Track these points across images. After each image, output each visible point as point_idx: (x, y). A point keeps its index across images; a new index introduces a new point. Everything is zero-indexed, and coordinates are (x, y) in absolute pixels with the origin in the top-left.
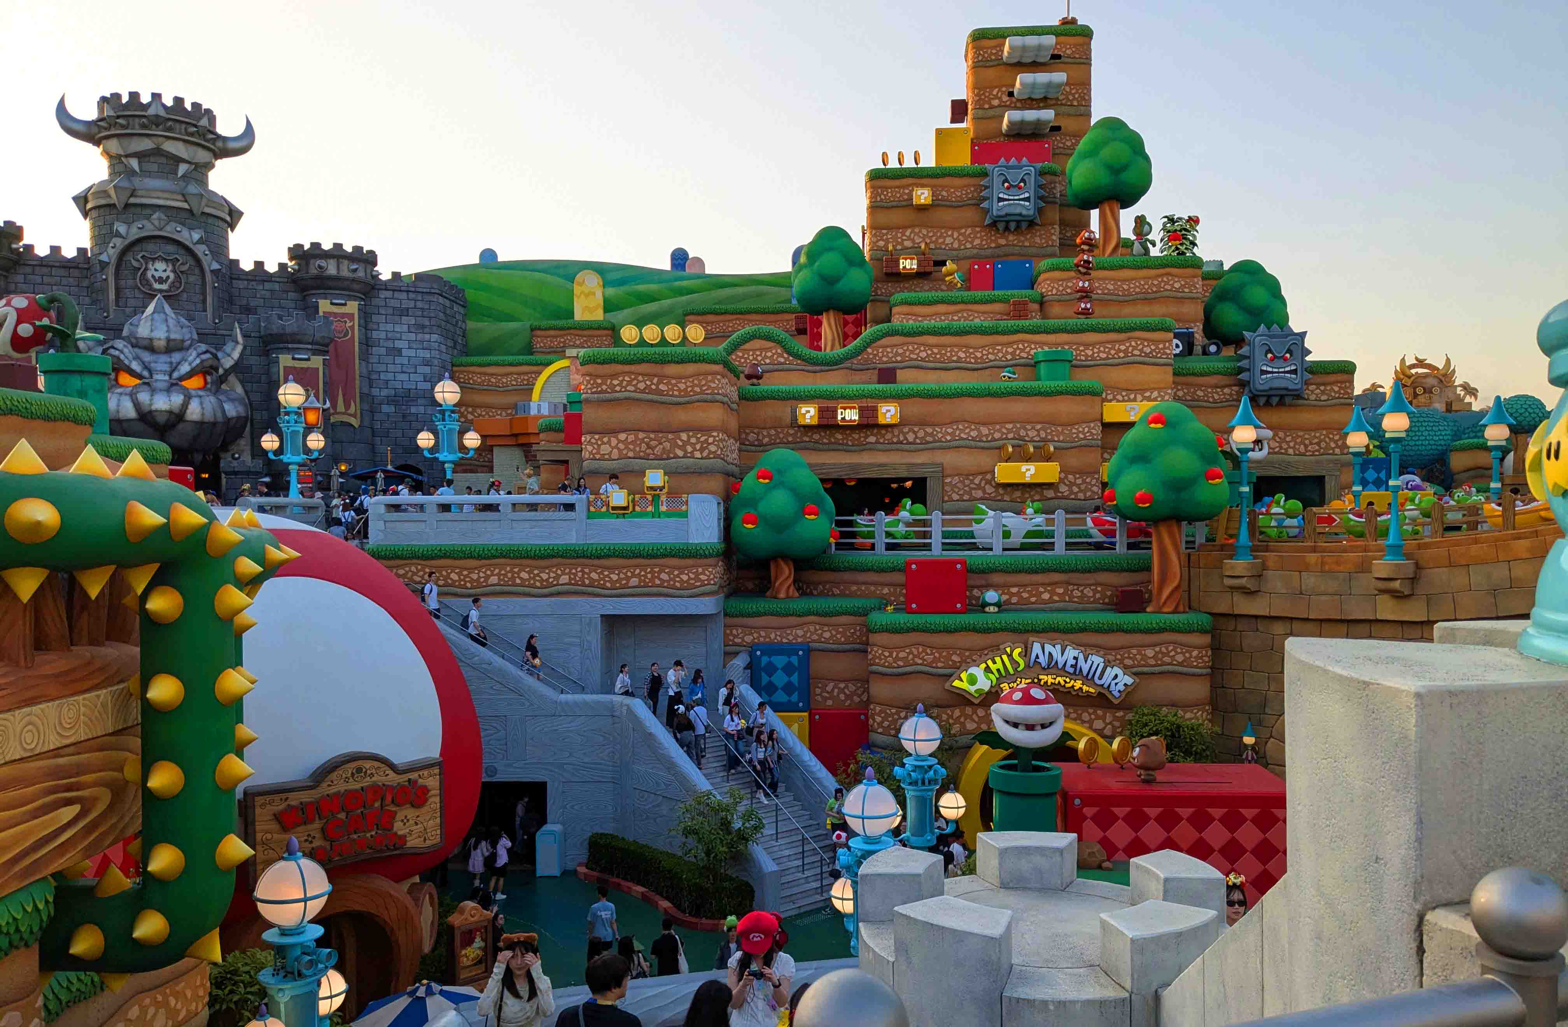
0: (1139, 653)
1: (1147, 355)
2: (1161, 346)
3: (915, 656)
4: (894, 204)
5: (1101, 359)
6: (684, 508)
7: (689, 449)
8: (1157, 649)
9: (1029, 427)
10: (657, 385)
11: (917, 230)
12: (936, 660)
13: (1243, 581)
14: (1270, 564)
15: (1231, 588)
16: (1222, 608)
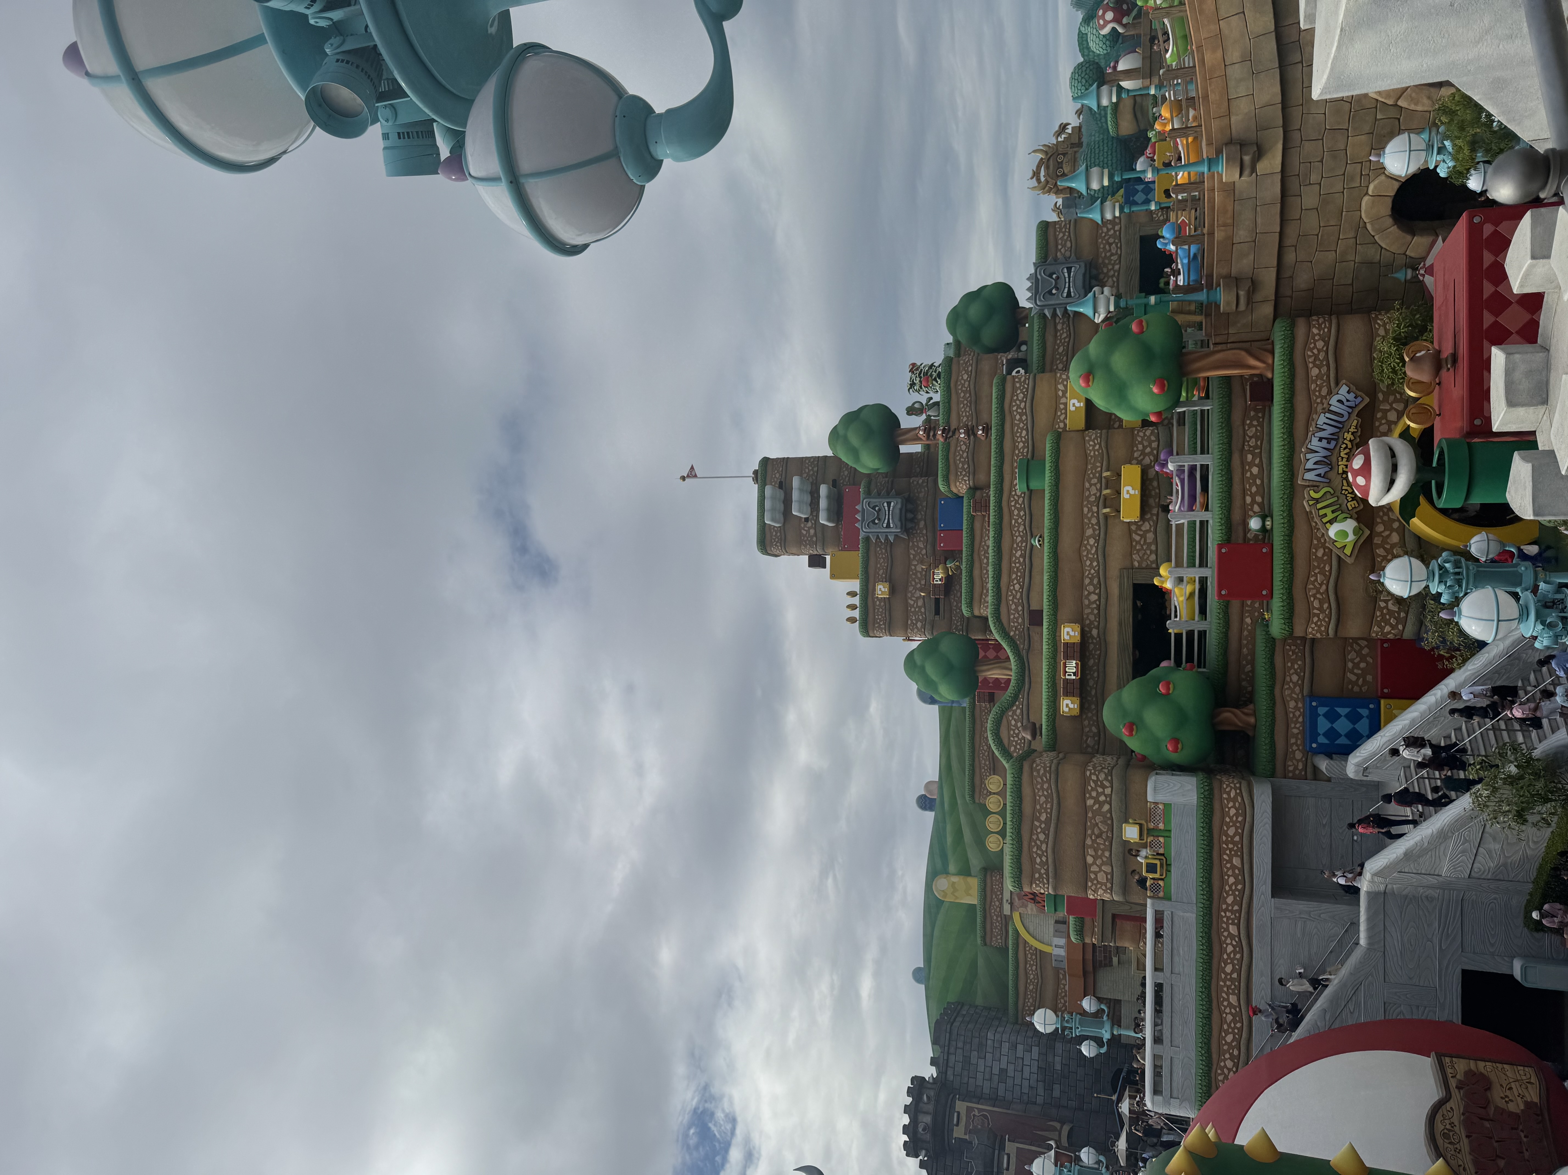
0: (1315, 382)
1: (1025, 396)
2: (1018, 385)
3: (1318, 592)
4: (887, 614)
5: (1027, 434)
6: (1161, 806)
7: (1102, 798)
8: (1311, 365)
9: (1087, 493)
10: (1041, 822)
11: (909, 595)
12: (1322, 572)
13: (1242, 293)
14: (1224, 271)
15: (1248, 304)
16: (1268, 310)
